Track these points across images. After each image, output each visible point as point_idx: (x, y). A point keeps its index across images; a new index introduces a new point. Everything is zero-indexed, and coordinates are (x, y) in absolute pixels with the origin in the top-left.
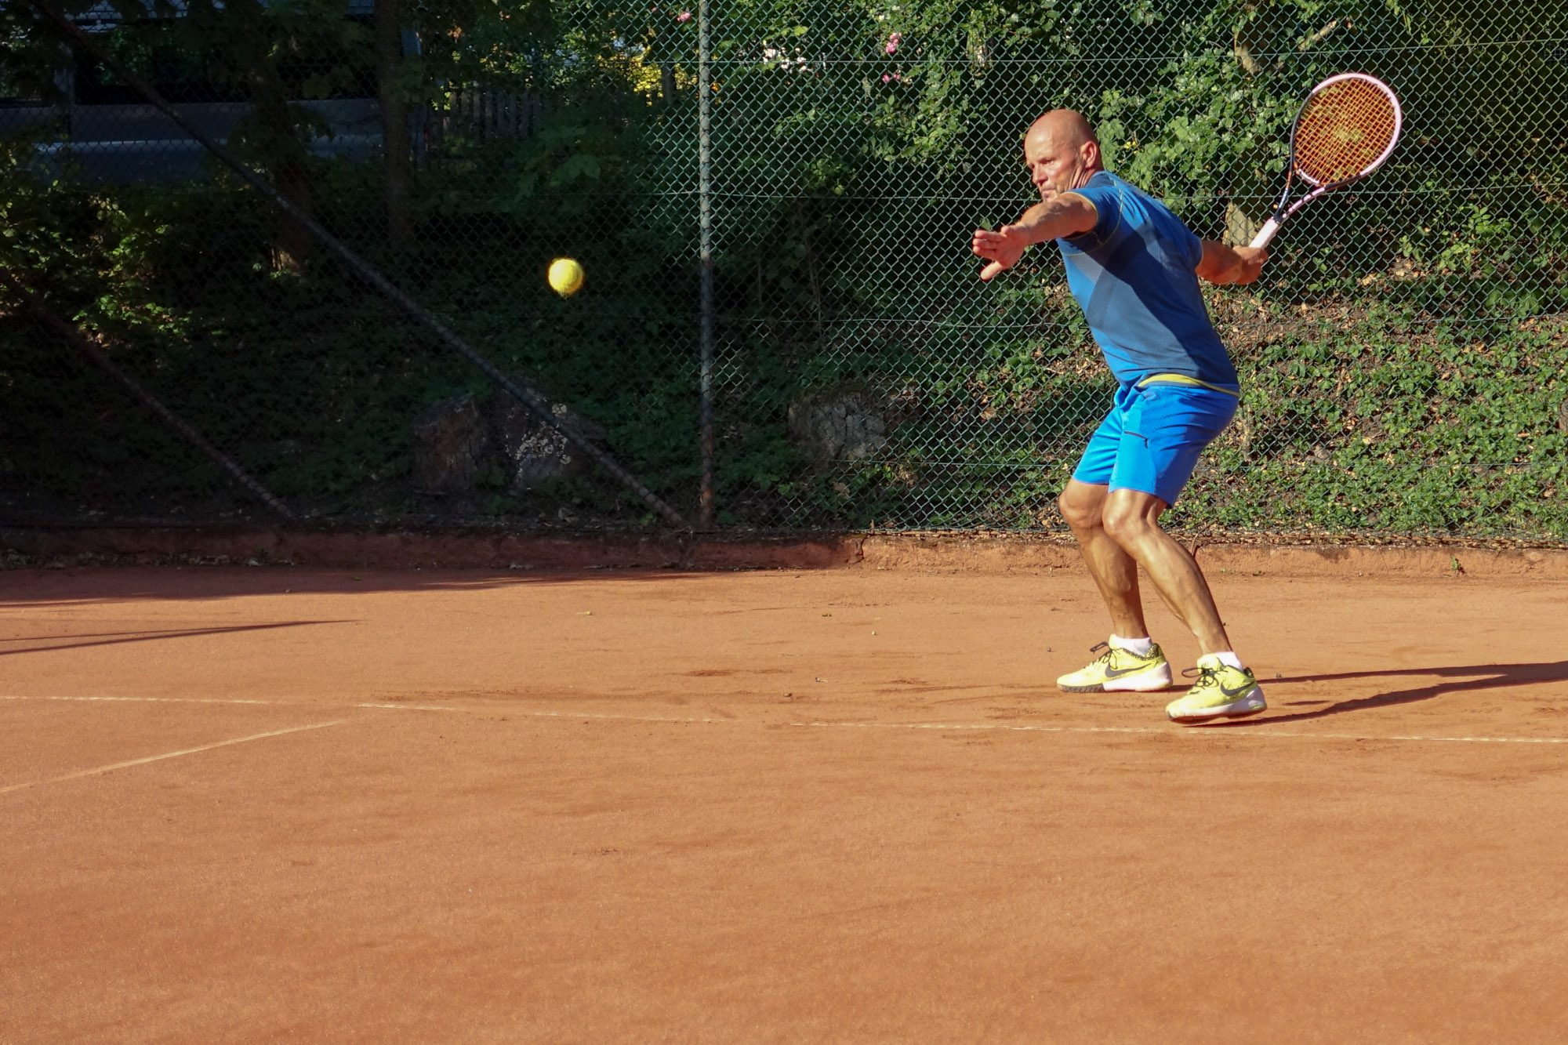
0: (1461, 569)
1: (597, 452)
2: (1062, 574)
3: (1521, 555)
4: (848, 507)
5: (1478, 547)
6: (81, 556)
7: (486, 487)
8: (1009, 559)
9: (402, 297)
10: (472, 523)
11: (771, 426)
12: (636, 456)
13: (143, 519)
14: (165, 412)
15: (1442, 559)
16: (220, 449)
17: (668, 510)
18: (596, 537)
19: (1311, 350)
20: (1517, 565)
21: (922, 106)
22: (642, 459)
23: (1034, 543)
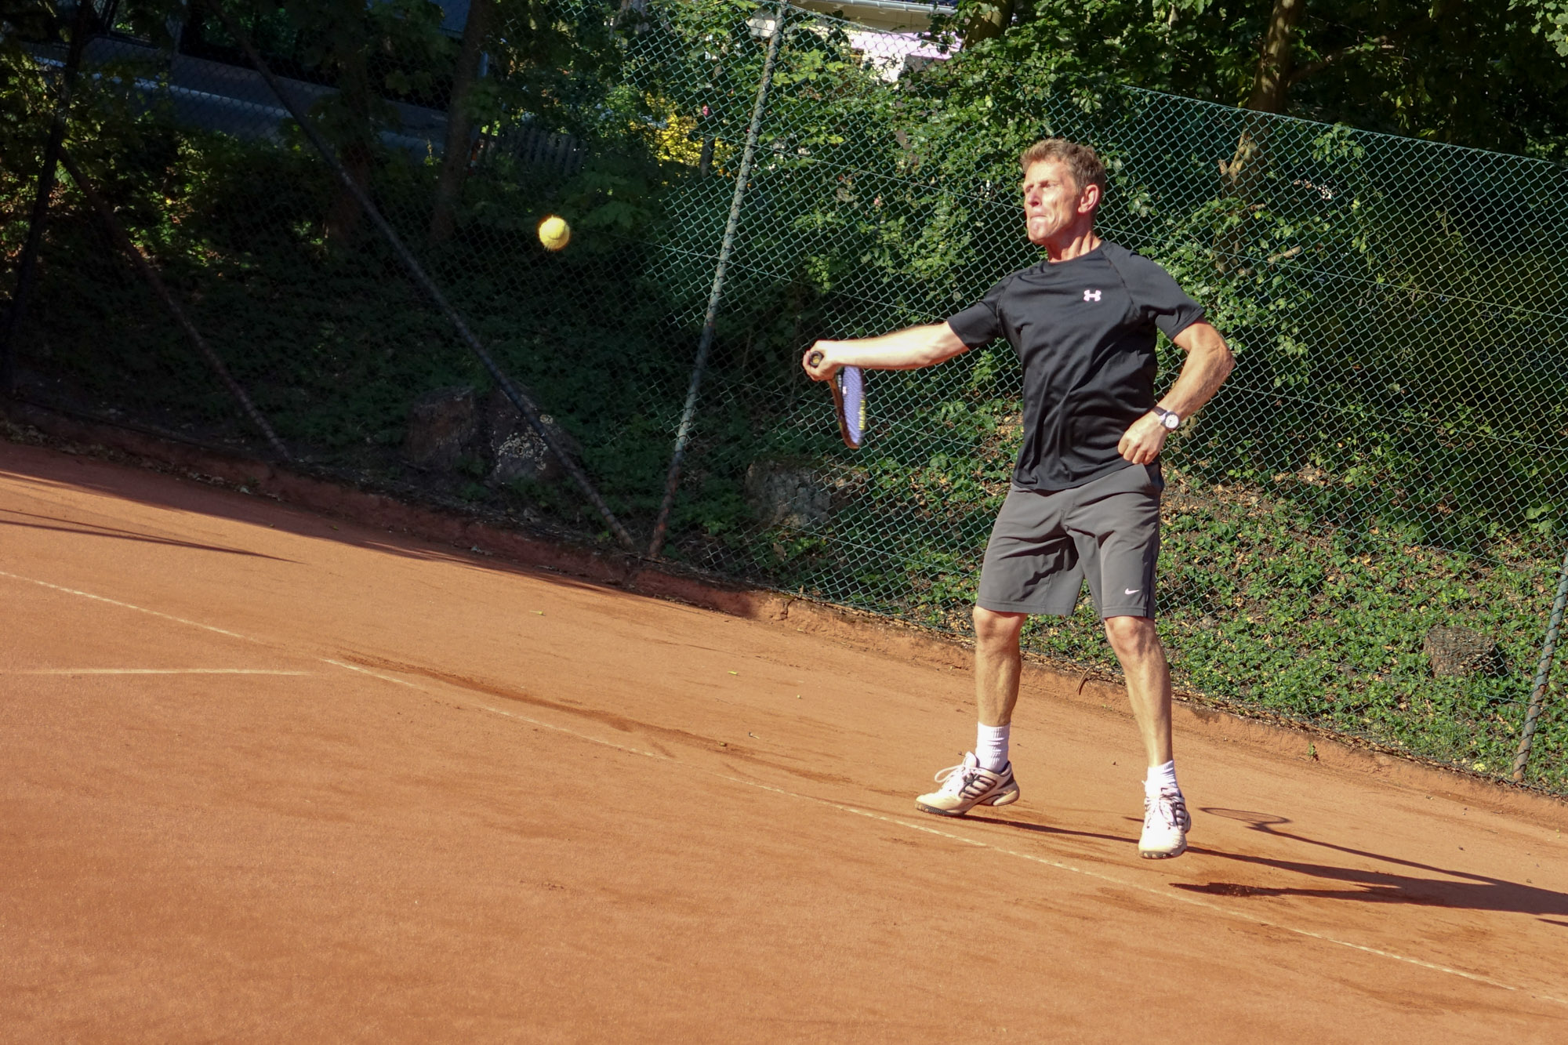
0: (1316, 756)
1: (573, 466)
2: (961, 675)
3: (1372, 756)
4: (783, 569)
5: (1334, 739)
6: (93, 447)
7: (465, 473)
8: (917, 649)
9: (433, 288)
10: (447, 502)
11: (730, 480)
12: (604, 478)
13: (155, 427)
14: (198, 337)
15: (1302, 743)
16: (239, 382)
17: (624, 533)
18: (554, 542)
19: (1220, 527)
20: (1366, 764)
21: (926, 232)
22: (610, 481)
23: (942, 641)
